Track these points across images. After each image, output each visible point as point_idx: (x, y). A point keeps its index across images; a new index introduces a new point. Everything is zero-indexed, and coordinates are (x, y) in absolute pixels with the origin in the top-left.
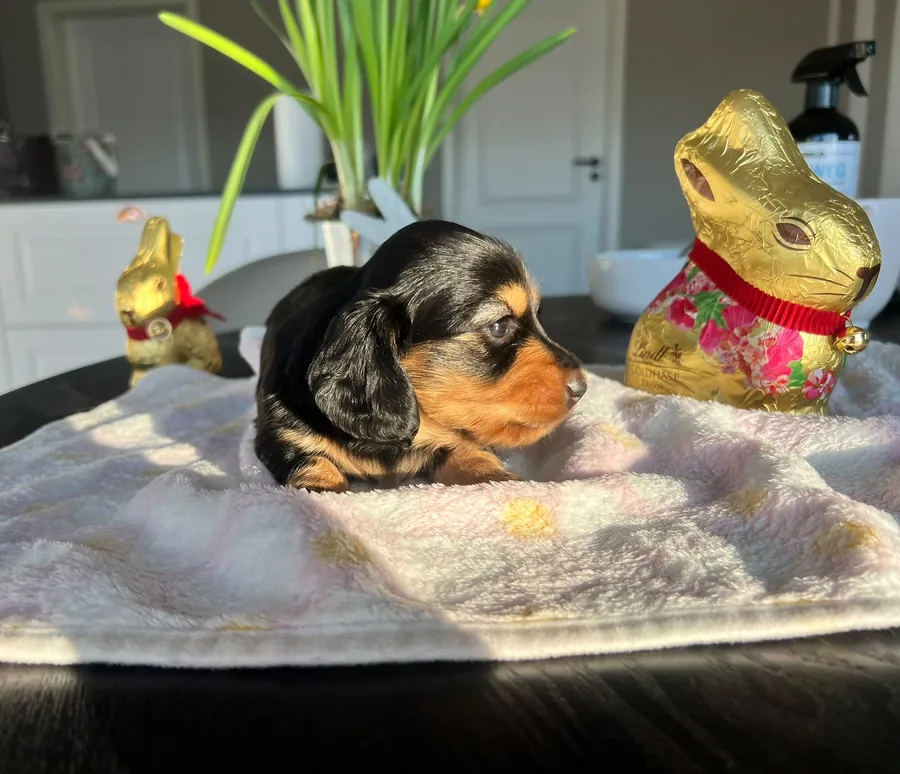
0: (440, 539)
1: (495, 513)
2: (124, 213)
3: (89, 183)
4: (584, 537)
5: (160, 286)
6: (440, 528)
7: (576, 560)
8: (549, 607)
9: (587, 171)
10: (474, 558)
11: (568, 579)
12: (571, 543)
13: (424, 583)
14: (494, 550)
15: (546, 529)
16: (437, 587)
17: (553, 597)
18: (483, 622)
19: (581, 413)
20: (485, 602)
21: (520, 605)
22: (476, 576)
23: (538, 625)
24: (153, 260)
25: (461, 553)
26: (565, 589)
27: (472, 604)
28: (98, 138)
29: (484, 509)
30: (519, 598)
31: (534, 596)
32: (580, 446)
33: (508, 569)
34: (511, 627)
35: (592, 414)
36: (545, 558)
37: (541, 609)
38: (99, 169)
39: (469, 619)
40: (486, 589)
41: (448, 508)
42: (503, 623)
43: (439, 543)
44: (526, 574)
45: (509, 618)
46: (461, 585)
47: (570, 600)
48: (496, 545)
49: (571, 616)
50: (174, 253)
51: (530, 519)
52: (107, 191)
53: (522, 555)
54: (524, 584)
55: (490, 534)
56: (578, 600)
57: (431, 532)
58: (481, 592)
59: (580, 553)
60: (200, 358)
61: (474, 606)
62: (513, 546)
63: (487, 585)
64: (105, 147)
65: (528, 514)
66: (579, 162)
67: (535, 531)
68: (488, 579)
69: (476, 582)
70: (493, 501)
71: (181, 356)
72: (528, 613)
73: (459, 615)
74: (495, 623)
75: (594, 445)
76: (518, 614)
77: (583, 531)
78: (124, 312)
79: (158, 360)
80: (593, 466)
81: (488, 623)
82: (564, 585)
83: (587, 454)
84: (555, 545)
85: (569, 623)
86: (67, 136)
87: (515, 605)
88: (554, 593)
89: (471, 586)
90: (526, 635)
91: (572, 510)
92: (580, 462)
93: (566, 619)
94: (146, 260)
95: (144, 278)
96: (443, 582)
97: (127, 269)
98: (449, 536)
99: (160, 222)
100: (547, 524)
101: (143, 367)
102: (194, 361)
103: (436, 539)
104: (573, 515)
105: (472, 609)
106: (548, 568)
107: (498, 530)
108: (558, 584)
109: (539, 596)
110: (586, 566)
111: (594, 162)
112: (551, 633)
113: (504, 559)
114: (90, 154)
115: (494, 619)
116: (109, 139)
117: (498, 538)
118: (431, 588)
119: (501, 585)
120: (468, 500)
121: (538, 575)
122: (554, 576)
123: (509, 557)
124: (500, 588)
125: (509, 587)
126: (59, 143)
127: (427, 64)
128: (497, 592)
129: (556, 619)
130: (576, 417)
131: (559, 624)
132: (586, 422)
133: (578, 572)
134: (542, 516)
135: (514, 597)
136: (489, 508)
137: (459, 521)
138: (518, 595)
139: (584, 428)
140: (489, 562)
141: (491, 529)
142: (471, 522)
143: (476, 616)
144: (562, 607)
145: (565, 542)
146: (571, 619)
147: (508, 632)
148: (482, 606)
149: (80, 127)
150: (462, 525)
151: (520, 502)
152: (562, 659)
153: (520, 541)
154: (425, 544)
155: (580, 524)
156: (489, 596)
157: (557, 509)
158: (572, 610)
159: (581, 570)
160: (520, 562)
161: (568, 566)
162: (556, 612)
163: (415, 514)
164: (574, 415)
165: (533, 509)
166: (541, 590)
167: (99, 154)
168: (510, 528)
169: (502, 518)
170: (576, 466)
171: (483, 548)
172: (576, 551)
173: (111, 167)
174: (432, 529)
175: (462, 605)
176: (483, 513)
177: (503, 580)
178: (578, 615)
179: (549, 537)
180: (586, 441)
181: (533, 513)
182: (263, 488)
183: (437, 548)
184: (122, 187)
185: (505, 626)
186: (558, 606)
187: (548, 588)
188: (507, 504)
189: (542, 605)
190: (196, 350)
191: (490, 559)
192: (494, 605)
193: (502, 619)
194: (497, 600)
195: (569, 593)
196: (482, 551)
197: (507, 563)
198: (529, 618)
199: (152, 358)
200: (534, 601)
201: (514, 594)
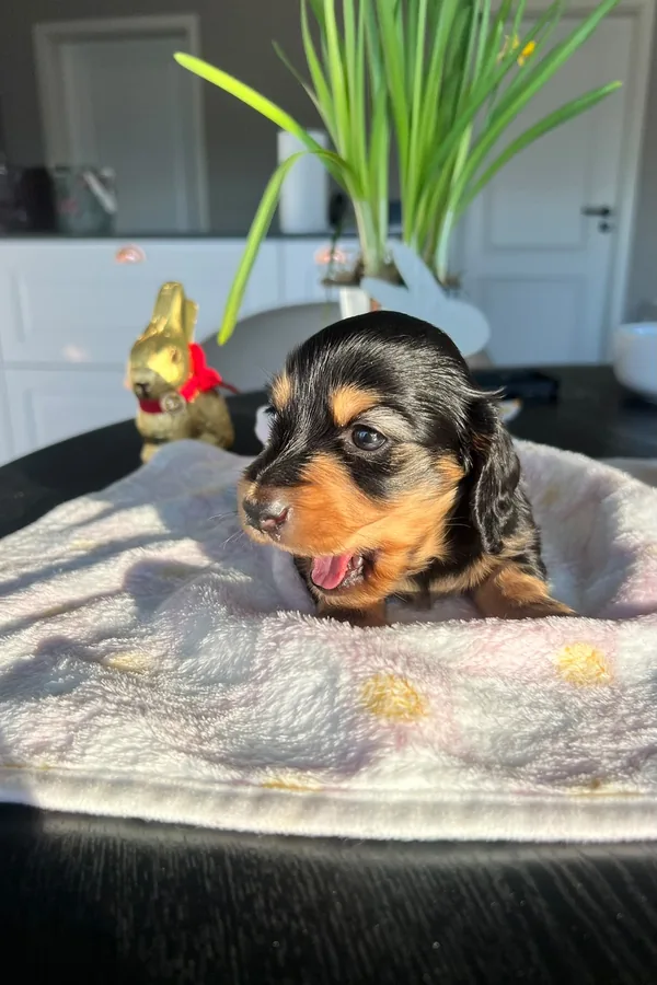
0: (493, 680)
1: (549, 657)
2: (122, 253)
3: (87, 220)
4: (643, 683)
5: (174, 358)
6: (493, 669)
7: (639, 713)
8: (617, 779)
9: (596, 220)
10: (530, 706)
11: (632, 739)
12: (630, 692)
13: (481, 734)
14: (550, 697)
15: (603, 675)
16: (493, 740)
17: (618, 763)
18: (548, 795)
19: (630, 531)
20: (546, 766)
21: (585, 773)
22: (534, 728)
23: (609, 800)
24: (168, 329)
25: (516, 698)
26: (632, 751)
27: (533, 767)
28: (96, 172)
29: (538, 652)
30: (583, 763)
31: (599, 763)
32: (632, 572)
33: (567, 723)
34: (579, 801)
35: (642, 531)
36: (604, 709)
37: (609, 781)
38: (96, 204)
39: (533, 789)
40: (545, 749)
41: (503, 648)
42: (570, 796)
43: (493, 685)
44: (587, 731)
45: (576, 790)
46: (519, 741)
47: (638, 769)
48: (551, 692)
49: (643, 790)
50: (188, 320)
51: (585, 666)
52: (104, 229)
53: (580, 705)
54: (587, 745)
55: (544, 679)
56: (648, 770)
57: (483, 673)
58: (541, 752)
59: (641, 704)
60: (213, 432)
61: (535, 772)
62: (569, 693)
63: (547, 743)
64: (103, 181)
65: (584, 659)
66: (589, 212)
67: (591, 677)
68: (546, 736)
69: (535, 738)
70: (549, 644)
71: (194, 431)
72: (595, 784)
73: (521, 785)
74: (559, 795)
75: (648, 571)
76: (584, 785)
77: (641, 677)
78: (138, 385)
79: (170, 435)
80: (647, 595)
81: (553, 795)
82: (629, 747)
83: (640, 581)
84: (613, 693)
85: (640, 800)
86: (63, 169)
87: (580, 773)
88: (619, 758)
89: (529, 744)
90: (595, 812)
91: (627, 656)
92: (633, 591)
93: (637, 794)
94: (161, 329)
95: (158, 349)
96: (499, 735)
97: (139, 337)
98: (503, 678)
99: (174, 289)
100: (603, 670)
101: (156, 441)
102: (206, 436)
103: (490, 681)
104: (628, 660)
105: (534, 775)
106: (608, 723)
107: (552, 676)
108: (623, 745)
109: (605, 762)
110: (650, 722)
111: (605, 212)
112: (623, 811)
113: (561, 709)
114: (88, 188)
115: (560, 792)
116: (107, 173)
117: (552, 684)
118: (487, 742)
119: (561, 744)
120: (524, 640)
121: (600, 732)
122: (617, 734)
123: (567, 708)
124: (560, 748)
125: (569, 748)
126: (57, 176)
127: (458, 123)
128: (559, 755)
129: (626, 794)
130: (625, 535)
131: (631, 800)
132: (637, 541)
133: (643, 731)
134: (598, 662)
135: (576, 761)
136: (544, 651)
137: (513, 664)
138: (581, 759)
139: (635, 548)
140: (546, 713)
141: (546, 673)
142: (524, 666)
143: (541, 787)
144: (631, 777)
145: (624, 689)
146: (643, 795)
147: (575, 807)
148: (545, 771)
149: (77, 158)
150: (515, 668)
151: (577, 647)
152: (636, 843)
153: (576, 688)
154: (478, 683)
155: (637, 670)
156: (550, 759)
157: (614, 654)
158: (643, 784)
159: (646, 727)
160: (580, 714)
161: (631, 720)
162: (626, 786)
163: (468, 652)
164: (622, 532)
165: (589, 654)
166: (605, 754)
167: (97, 189)
168: (565, 673)
169: (556, 661)
170: (630, 595)
171: (538, 695)
172: (637, 702)
173: (109, 203)
174: (484, 669)
175: (523, 769)
176: (537, 656)
177: (563, 737)
178: (649, 790)
179: (606, 684)
180: (639, 565)
181: (588, 658)
182: (303, 619)
183: (491, 689)
184: (119, 225)
185: (572, 800)
186: (626, 776)
187: (612, 751)
188: (563, 649)
189: (610, 774)
190: (209, 424)
191: (546, 709)
192: (556, 771)
193: (568, 791)
194: (558, 763)
195: (635, 757)
196: (538, 699)
197: (566, 716)
198: (598, 792)
199: (166, 432)
200: (600, 769)
201: (577, 757)
